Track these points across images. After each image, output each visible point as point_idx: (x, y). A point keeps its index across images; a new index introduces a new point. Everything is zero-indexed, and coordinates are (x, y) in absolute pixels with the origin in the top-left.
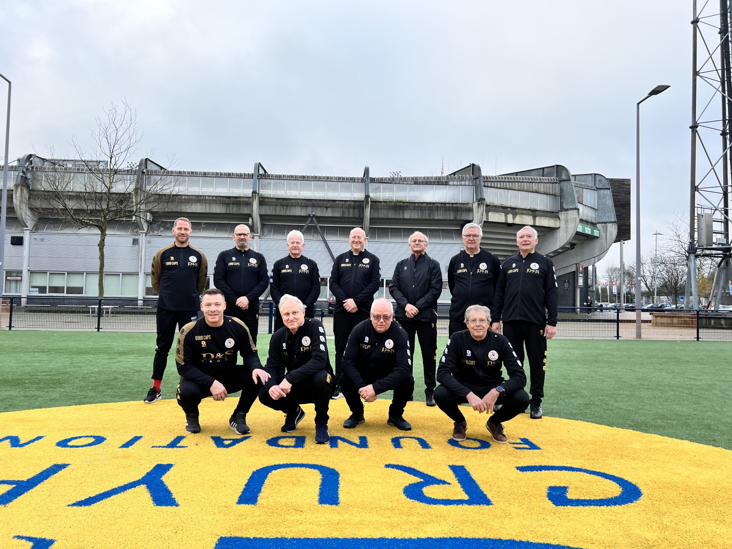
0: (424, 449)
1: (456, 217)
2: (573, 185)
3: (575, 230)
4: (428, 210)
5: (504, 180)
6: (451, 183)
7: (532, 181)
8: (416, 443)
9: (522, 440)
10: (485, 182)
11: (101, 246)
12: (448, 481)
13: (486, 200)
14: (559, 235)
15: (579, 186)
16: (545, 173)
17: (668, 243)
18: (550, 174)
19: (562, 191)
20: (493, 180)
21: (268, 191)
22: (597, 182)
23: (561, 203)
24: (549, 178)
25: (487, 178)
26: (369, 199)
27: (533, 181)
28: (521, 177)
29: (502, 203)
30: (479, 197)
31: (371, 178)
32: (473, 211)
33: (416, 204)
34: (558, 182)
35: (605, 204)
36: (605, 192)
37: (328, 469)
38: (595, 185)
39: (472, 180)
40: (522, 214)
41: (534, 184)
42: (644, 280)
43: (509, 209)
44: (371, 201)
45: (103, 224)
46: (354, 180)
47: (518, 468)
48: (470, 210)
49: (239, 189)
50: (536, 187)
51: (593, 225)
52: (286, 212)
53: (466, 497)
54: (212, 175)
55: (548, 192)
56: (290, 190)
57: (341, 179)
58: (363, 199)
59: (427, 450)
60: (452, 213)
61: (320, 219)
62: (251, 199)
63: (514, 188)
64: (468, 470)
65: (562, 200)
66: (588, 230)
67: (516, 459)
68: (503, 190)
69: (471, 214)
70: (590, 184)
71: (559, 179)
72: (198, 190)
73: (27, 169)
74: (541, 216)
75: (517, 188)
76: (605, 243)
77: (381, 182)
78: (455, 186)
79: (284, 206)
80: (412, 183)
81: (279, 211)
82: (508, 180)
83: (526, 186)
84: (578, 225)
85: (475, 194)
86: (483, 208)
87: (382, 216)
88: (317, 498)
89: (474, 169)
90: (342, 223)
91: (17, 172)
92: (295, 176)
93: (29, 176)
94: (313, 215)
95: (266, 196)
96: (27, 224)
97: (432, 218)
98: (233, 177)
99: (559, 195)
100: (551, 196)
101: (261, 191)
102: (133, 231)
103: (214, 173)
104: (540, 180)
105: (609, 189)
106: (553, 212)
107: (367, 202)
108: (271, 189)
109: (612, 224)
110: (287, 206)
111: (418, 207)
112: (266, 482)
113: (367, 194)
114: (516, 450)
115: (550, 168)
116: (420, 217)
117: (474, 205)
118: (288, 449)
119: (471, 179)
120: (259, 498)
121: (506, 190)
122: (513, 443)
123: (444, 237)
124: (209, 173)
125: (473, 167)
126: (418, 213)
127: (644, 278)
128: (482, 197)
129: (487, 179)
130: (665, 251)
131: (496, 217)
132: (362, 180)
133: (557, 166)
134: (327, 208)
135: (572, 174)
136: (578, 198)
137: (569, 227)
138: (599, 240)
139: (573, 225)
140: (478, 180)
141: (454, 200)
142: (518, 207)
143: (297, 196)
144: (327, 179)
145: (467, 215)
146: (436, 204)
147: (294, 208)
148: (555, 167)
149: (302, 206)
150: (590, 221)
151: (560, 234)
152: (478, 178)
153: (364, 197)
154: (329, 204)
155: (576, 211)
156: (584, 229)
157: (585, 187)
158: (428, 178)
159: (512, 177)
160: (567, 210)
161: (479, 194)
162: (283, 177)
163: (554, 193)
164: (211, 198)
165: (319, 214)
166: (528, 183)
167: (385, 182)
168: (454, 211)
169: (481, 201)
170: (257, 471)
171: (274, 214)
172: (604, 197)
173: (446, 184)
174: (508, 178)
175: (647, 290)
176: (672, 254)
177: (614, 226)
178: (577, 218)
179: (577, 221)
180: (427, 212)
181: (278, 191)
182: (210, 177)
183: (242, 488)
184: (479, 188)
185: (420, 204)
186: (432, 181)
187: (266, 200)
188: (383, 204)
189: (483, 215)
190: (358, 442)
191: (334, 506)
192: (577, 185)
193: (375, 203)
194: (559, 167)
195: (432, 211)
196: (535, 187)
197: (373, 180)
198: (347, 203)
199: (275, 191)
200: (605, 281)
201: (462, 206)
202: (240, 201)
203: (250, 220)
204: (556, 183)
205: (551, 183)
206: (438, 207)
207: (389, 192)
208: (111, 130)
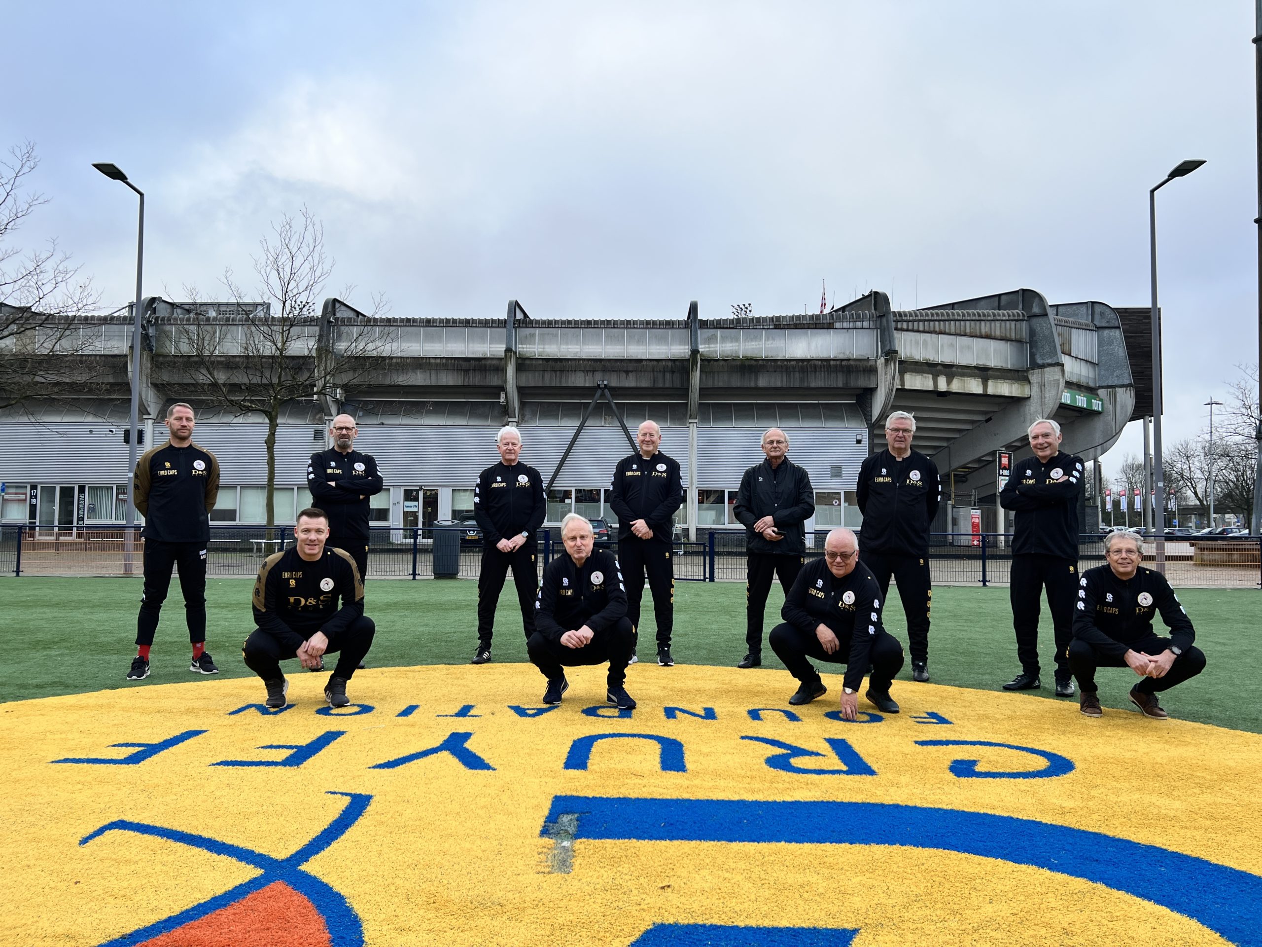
0: (792, 722)
1: (847, 383)
2: (1053, 323)
3: (1058, 401)
4: (799, 371)
5: (930, 318)
6: (838, 325)
7: (979, 318)
8: (781, 716)
9: (928, 714)
10: (897, 321)
11: (270, 442)
12: (823, 753)
13: (899, 352)
14: (1030, 410)
15: (1063, 324)
16: (1003, 303)
17: (1229, 420)
18: (1011, 306)
19: (1032, 333)
20: (911, 318)
21: (531, 346)
22: (1097, 317)
23: (1032, 356)
24: (1010, 312)
25: (899, 313)
26: (699, 355)
27: (982, 318)
28: (960, 312)
29: (927, 357)
30: (888, 348)
31: (701, 321)
32: (877, 371)
33: (779, 363)
34: (1026, 318)
35: (1112, 354)
36: (1111, 334)
37: (668, 739)
38: (1092, 321)
39: (874, 319)
40: (963, 375)
41: (983, 322)
42: (1192, 485)
43: (939, 368)
44: (701, 359)
45: (273, 408)
46: (673, 325)
47: (916, 742)
48: (873, 370)
49: (484, 343)
50: (987, 329)
51: (1091, 391)
52: (560, 382)
53: (845, 768)
54: (440, 323)
55: (1008, 335)
56: (567, 344)
57: (650, 324)
58: (687, 357)
59: (796, 723)
60: (840, 375)
61: (617, 392)
62: (503, 362)
63: (947, 331)
64: (849, 743)
65: (1034, 350)
66: (1081, 401)
67: (917, 733)
68: (929, 335)
69: (873, 378)
70: (1085, 320)
71: (1027, 313)
72: (419, 348)
73: (149, 322)
74: (996, 378)
75: (953, 331)
76: (1113, 423)
77: (718, 326)
78: (846, 331)
79: (556, 371)
80: (771, 327)
81: (549, 380)
82: (937, 318)
83: (968, 327)
84: (1063, 391)
85: (879, 343)
86: (894, 368)
87: (721, 384)
88: (659, 766)
89: (877, 300)
90: (653, 397)
91: (133, 326)
92: (575, 321)
93: (151, 331)
94: (605, 385)
95: (528, 355)
96: (149, 409)
97: (806, 385)
98: (474, 325)
99: (1028, 340)
100: (1014, 343)
101: (520, 346)
102: (314, 419)
103: (443, 320)
104: (994, 315)
105: (1119, 328)
106: (1017, 371)
107: (695, 362)
108: (535, 344)
109: (1125, 389)
110: (562, 371)
111: (782, 367)
112: (593, 749)
113: (694, 348)
114: (918, 724)
115: (1011, 296)
116: (785, 385)
117: (879, 362)
118: (612, 719)
119: (873, 317)
120: (589, 765)
121: (934, 336)
122: (915, 717)
123: (828, 418)
124: (435, 320)
125: (875, 298)
126: (782, 377)
127: (1191, 483)
128: (893, 348)
129: (900, 316)
130: (1225, 434)
131: (916, 382)
132: (686, 325)
133: (1023, 290)
134: (627, 372)
135: (1050, 304)
136: (1062, 345)
137: (1047, 395)
138: (1102, 417)
139: (1054, 392)
140: (884, 320)
141: (844, 353)
142: (956, 363)
143: (578, 355)
144: (627, 325)
145: (866, 379)
146: (813, 362)
147: (573, 374)
148: (1021, 293)
149: (586, 371)
150: (1085, 384)
151: (1032, 408)
152: (884, 315)
153: (689, 353)
154: (631, 366)
155: (1057, 369)
156: (1073, 399)
157: (1075, 326)
158: (798, 317)
159: (944, 311)
160: (1043, 366)
161: (887, 342)
162: (555, 324)
163: (1018, 337)
164: (439, 361)
165: (614, 384)
166: (972, 322)
167: (725, 326)
168: (843, 372)
169: (890, 354)
170: (579, 739)
171: (540, 384)
172: (1111, 343)
173: (830, 326)
174: (937, 314)
175: (1198, 503)
176: (1238, 439)
177: (1128, 392)
178: (1061, 380)
179: (1061, 386)
180: (797, 375)
181: (546, 346)
182: (436, 326)
183: (565, 755)
184: (886, 333)
185: (786, 363)
186: (805, 322)
187: (528, 362)
188: (722, 363)
189: (894, 379)
190: (702, 713)
191: (680, 773)
192: (1061, 324)
193: (708, 362)
194: (1026, 293)
195: (806, 374)
196: (984, 328)
197: (704, 324)
198: (660, 363)
199: (542, 347)
200: (1120, 489)
201: (857, 363)
202: (485, 366)
203: (503, 395)
204: (1022, 320)
205: (1012, 320)
206: (815, 366)
207: (732, 342)
208: (284, 258)
